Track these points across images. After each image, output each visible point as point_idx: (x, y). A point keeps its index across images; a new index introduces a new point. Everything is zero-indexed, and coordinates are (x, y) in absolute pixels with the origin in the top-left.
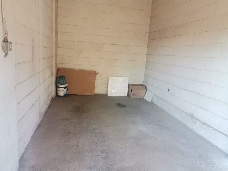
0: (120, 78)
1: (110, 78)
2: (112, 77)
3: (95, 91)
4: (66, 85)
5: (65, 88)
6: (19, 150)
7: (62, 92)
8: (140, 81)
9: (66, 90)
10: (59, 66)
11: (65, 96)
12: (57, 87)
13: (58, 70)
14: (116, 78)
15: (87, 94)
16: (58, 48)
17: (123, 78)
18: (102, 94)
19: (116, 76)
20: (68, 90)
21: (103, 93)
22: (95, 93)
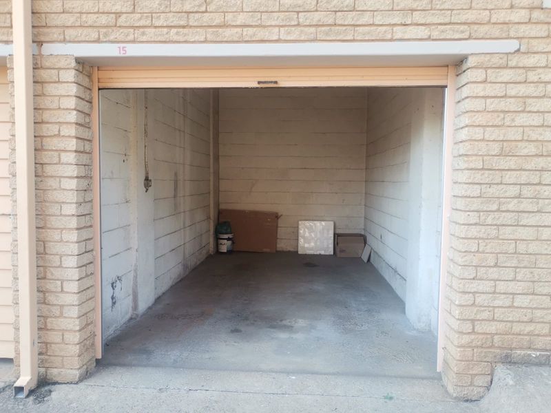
0: (318, 223)
1: (300, 222)
2: (304, 222)
3: (278, 246)
4: (230, 236)
5: (228, 239)
6: (156, 289)
7: (225, 246)
8: (356, 228)
9: (230, 242)
10: (222, 207)
11: (230, 252)
12: (217, 239)
13: (220, 213)
14: (311, 223)
15: (265, 250)
16: (220, 181)
17: (323, 223)
18: (289, 251)
19: (310, 220)
20: (233, 243)
21: (292, 250)
22: (278, 249)
